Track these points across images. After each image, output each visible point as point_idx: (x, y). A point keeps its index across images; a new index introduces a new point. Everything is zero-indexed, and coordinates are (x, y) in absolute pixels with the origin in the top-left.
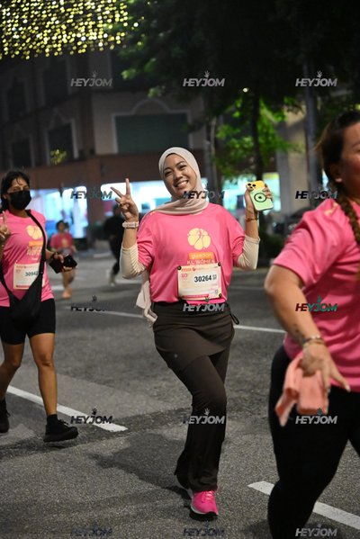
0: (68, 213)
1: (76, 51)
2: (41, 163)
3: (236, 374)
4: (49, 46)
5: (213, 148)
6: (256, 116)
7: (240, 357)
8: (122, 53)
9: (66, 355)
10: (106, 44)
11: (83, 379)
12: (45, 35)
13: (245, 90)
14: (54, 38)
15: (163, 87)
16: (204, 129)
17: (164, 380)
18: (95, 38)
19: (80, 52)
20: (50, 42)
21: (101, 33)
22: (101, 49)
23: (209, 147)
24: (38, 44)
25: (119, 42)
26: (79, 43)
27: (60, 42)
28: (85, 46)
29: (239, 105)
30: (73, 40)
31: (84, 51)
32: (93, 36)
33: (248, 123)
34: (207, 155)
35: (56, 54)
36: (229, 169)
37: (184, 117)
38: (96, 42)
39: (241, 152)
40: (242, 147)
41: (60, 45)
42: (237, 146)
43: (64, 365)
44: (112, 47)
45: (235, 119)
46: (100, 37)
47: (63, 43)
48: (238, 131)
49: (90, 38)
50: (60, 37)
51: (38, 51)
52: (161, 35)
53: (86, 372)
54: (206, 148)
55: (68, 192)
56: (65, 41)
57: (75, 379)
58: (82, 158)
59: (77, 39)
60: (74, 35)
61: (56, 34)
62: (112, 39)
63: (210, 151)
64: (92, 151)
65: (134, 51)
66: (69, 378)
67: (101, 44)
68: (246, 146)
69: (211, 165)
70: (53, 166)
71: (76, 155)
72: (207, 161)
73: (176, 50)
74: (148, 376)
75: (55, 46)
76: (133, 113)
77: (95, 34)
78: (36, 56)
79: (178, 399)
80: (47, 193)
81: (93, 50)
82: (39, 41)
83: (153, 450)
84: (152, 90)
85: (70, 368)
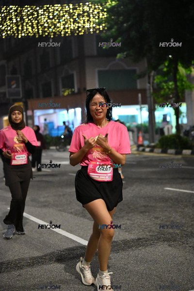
0: (71, 122)
1: (78, 34)
2: (57, 95)
3: (170, 217)
4: (64, 30)
5: (151, 88)
6: (176, 71)
7: (171, 207)
8: (103, 35)
9: (71, 202)
10: (95, 30)
11: (81, 217)
12: (62, 24)
13: (170, 56)
14: (67, 26)
15: (125, 53)
16: (147, 77)
17: (128, 219)
18: (88, 27)
19: (80, 34)
20: (64, 28)
21: (92, 24)
22: (92, 33)
23: (150, 87)
24: (58, 29)
25: (101, 29)
26: (80, 29)
27: (69, 28)
28: (83, 31)
29: (166, 64)
30: (76, 27)
31: (82, 33)
32: (87, 25)
33: (171, 74)
34: (148, 92)
35: (67, 35)
36: (160, 100)
37: (134, 71)
38: (89, 29)
39: (167, 90)
40: (168, 88)
41: (69, 30)
42: (165, 87)
43: (69, 208)
44: (98, 32)
45: (165, 72)
46: (91, 26)
47: (71, 29)
48: (166, 78)
49: (86, 27)
50: (69, 26)
51: (58, 33)
52: (125, 25)
53: (82, 213)
54: (148, 88)
55: (71, 111)
56: (73, 28)
57: (76, 217)
58: (79, 92)
59: (79, 27)
60: (77, 25)
61: (68, 24)
62: (98, 27)
63: (150, 89)
64: (85, 89)
65: (110, 33)
66: (72, 216)
67: (91, 30)
68: (170, 87)
69: (150, 97)
70: (64, 96)
71: (76, 90)
72: (148, 95)
73: (133, 34)
74: (118, 217)
75: (67, 30)
76: (107, 68)
77: (89, 24)
78: (57, 36)
79: (137, 232)
80: (60, 111)
81: (87, 33)
82: (58, 28)
83: (125, 265)
84: (119, 55)
85: (73, 210)
